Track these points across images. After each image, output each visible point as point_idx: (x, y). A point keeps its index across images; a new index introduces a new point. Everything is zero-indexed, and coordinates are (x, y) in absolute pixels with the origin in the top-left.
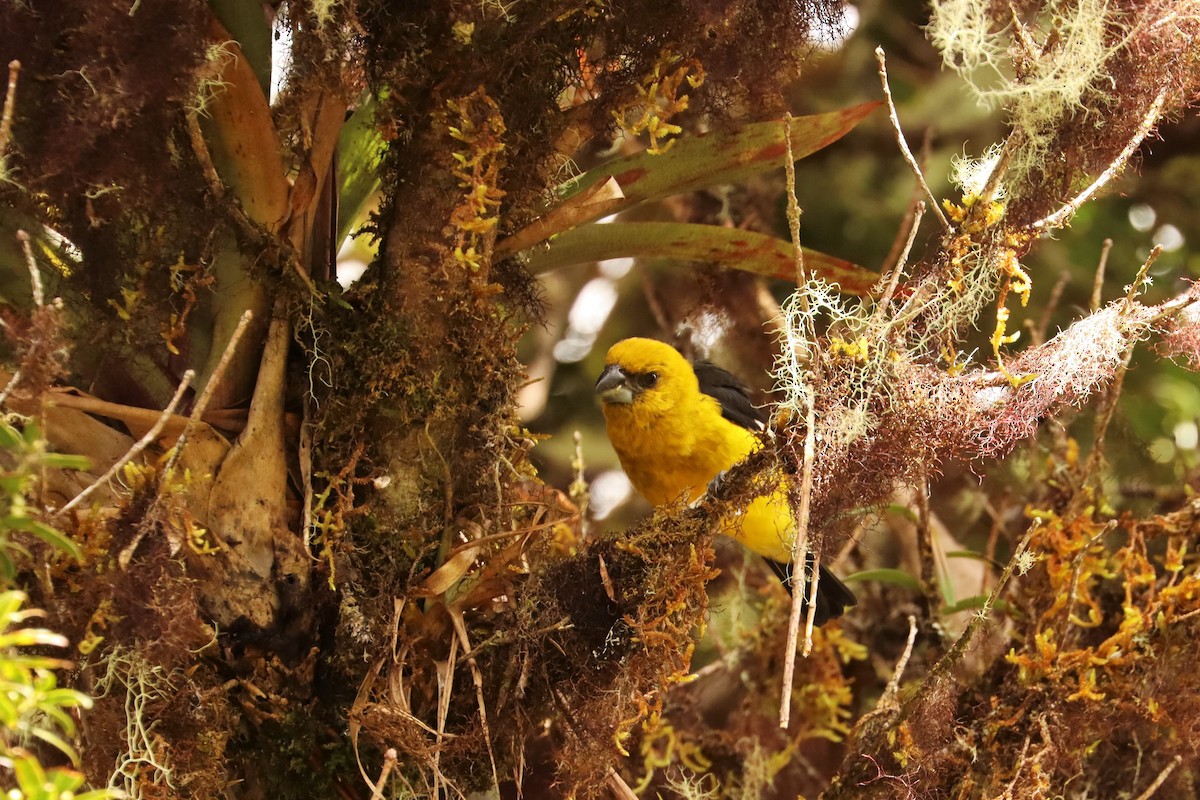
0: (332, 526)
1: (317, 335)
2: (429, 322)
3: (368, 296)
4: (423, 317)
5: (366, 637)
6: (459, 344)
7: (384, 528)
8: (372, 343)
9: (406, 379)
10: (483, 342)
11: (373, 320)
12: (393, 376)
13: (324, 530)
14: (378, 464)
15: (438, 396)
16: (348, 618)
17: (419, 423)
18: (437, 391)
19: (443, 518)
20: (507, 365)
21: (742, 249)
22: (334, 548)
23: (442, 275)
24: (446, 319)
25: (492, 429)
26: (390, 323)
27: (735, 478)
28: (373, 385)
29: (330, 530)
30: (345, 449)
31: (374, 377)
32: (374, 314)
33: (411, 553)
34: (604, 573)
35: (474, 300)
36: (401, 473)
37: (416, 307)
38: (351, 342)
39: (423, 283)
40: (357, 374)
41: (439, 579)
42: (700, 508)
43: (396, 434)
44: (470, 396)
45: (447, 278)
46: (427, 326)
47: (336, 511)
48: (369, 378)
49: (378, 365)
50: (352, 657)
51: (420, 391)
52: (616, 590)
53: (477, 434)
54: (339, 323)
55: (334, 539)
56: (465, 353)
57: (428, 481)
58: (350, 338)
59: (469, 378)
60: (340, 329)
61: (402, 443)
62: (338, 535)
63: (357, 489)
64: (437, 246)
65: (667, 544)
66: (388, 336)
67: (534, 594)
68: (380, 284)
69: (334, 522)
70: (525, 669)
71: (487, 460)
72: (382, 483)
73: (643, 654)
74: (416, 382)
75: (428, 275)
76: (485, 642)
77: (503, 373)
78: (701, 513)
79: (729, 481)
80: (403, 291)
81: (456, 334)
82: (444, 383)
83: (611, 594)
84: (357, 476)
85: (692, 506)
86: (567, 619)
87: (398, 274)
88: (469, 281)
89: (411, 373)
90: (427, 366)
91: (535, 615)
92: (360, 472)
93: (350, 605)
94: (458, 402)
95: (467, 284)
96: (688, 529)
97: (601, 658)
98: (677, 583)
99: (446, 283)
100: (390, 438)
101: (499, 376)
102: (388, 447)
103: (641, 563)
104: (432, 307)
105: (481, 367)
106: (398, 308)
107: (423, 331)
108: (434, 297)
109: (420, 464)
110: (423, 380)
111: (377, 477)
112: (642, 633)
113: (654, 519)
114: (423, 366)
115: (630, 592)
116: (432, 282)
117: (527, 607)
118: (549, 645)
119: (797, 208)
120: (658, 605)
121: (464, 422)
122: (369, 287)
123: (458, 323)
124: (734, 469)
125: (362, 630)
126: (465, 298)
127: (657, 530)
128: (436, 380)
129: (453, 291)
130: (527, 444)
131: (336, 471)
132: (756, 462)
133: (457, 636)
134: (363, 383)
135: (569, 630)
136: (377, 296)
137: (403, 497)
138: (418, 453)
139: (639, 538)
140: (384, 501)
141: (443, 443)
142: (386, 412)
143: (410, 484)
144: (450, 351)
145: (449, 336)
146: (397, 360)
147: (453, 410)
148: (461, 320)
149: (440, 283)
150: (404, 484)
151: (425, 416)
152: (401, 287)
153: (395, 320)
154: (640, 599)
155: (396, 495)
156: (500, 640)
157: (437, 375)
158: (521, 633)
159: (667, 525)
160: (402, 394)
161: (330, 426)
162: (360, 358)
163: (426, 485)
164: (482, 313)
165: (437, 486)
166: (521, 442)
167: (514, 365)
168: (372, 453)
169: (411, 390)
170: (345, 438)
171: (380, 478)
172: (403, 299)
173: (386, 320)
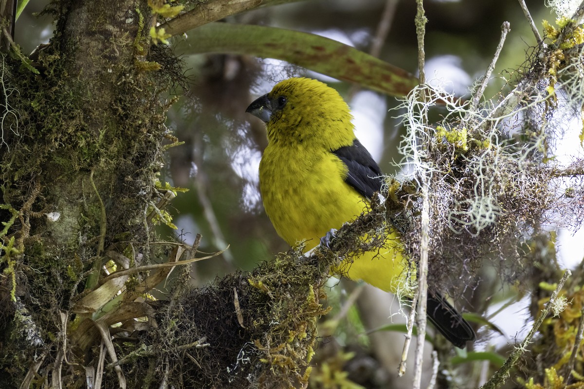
0: (14, 249)
1: (8, 93)
2: (99, 90)
3: (51, 64)
4: (94, 85)
5: (38, 341)
6: (123, 108)
7: (48, 254)
8: (52, 102)
9: (79, 134)
10: (141, 109)
11: (53, 84)
12: (70, 131)
13: (7, 252)
14: (48, 202)
15: (102, 150)
16: (22, 325)
17: (86, 171)
18: (102, 146)
19: (96, 250)
20: (157, 129)
21: (320, 54)
22: (15, 267)
23: (114, 51)
24: (113, 88)
25: (145, 180)
26: (67, 88)
27: (346, 234)
28: (53, 137)
29: (11, 252)
30: (26, 188)
31: (54, 130)
32: (55, 79)
33: (73, 277)
34: (237, 304)
35: (136, 74)
36: (66, 211)
37: (90, 76)
38: (36, 101)
39: (97, 57)
40: (39, 127)
41: (94, 298)
42: (314, 257)
43: (65, 179)
44: (126, 152)
45: (117, 54)
46: (97, 92)
47: (18, 237)
48: (50, 131)
49: (58, 121)
50: (24, 356)
51: (88, 144)
52: (245, 318)
53: (133, 184)
54: (25, 85)
55: (16, 259)
56: (127, 116)
57: (87, 219)
58: (34, 97)
59: (127, 137)
60: (26, 90)
61: (69, 187)
62: (19, 257)
63: (33, 220)
64: (110, 28)
65: (286, 285)
66: (65, 98)
67: (177, 317)
68: (61, 55)
69: (16, 245)
70: (166, 377)
71: (137, 205)
72: (53, 217)
73: (270, 373)
74: (86, 138)
75: (102, 51)
76: (133, 353)
77: (154, 136)
78: (314, 261)
79: (340, 236)
80: (80, 63)
81: (121, 100)
82: (108, 140)
83: (241, 321)
84: (34, 211)
85: (307, 255)
86: (204, 339)
87: (77, 48)
88: (134, 59)
89: (83, 129)
90: (95, 125)
91: (177, 334)
92: (36, 207)
93: (25, 315)
94: (117, 157)
95: (132, 60)
96: (304, 273)
97: (233, 373)
98: (298, 316)
99: (116, 58)
100: (60, 181)
101: (152, 138)
102: (58, 189)
103: (266, 297)
104: (102, 77)
105: (138, 129)
106: (75, 76)
107: (93, 96)
108: (105, 69)
109: (82, 205)
110: (92, 136)
111: (49, 213)
112: (270, 356)
113: (276, 264)
114: (92, 125)
115: (258, 321)
116: (105, 57)
117: (171, 327)
118: (187, 360)
119: (424, 17)
120: (281, 333)
121: (120, 173)
122: (53, 57)
123: (123, 91)
124: (346, 227)
125: (36, 335)
126: (130, 72)
127: (280, 272)
128: (101, 137)
129: (121, 65)
130: (170, 195)
131: (18, 205)
132: (366, 223)
133: (105, 346)
134: (44, 135)
135: (205, 347)
136: (58, 65)
137: (65, 231)
138: (81, 195)
139: (264, 278)
140: (50, 233)
141: (103, 188)
142: (59, 160)
143: (72, 221)
144: (115, 113)
145: (115, 101)
146: (72, 118)
147: (113, 162)
148: (126, 89)
149: (111, 58)
150: (67, 220)
151: (90, 165)
152: (78, 59)
153: (71, 86)
154: (266, 328)
155: (61, 229)
156: (145, 352)
157: (102, 133)
158: (164, 347)
159: (287, 269)
160: (75, 146)
161: (16, 168)
162: (42, 114)
163: (85, 222)
164: (142, 85)
165: (94, 224)
166: (165, 193)
167: (163, 129)
168: (45, 192)
169: (82, 143)
170: (27, 178)
171: (52, 213)
172: (80, 69)
173: (64, 85)
